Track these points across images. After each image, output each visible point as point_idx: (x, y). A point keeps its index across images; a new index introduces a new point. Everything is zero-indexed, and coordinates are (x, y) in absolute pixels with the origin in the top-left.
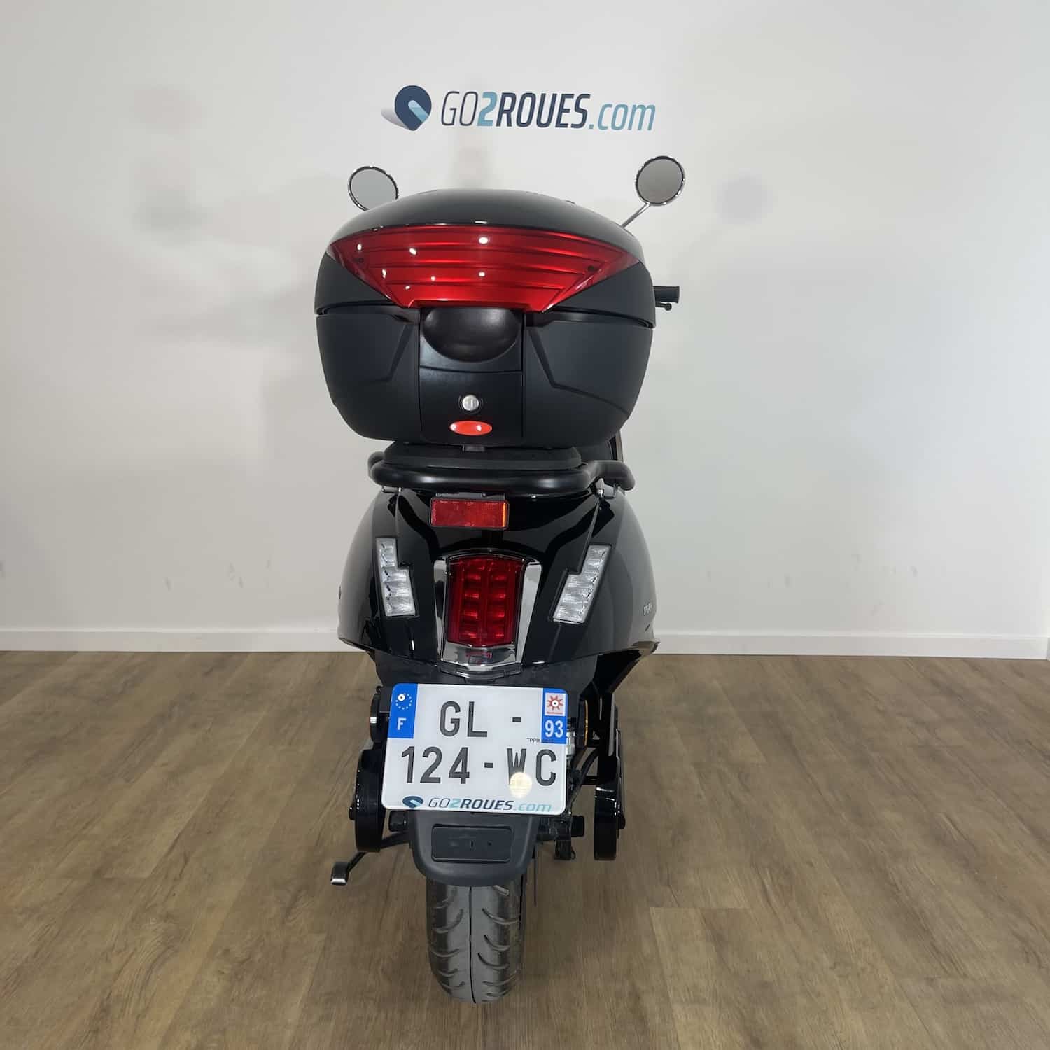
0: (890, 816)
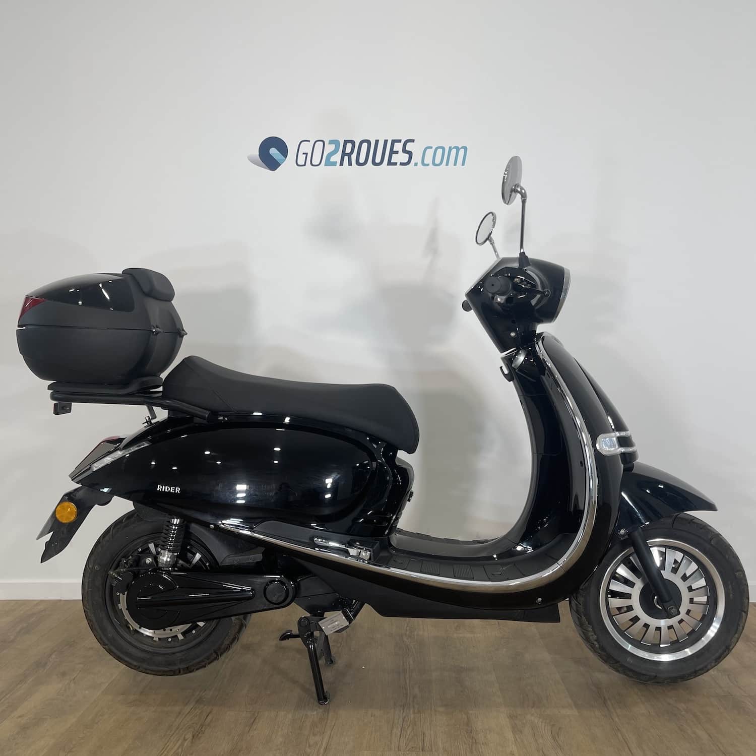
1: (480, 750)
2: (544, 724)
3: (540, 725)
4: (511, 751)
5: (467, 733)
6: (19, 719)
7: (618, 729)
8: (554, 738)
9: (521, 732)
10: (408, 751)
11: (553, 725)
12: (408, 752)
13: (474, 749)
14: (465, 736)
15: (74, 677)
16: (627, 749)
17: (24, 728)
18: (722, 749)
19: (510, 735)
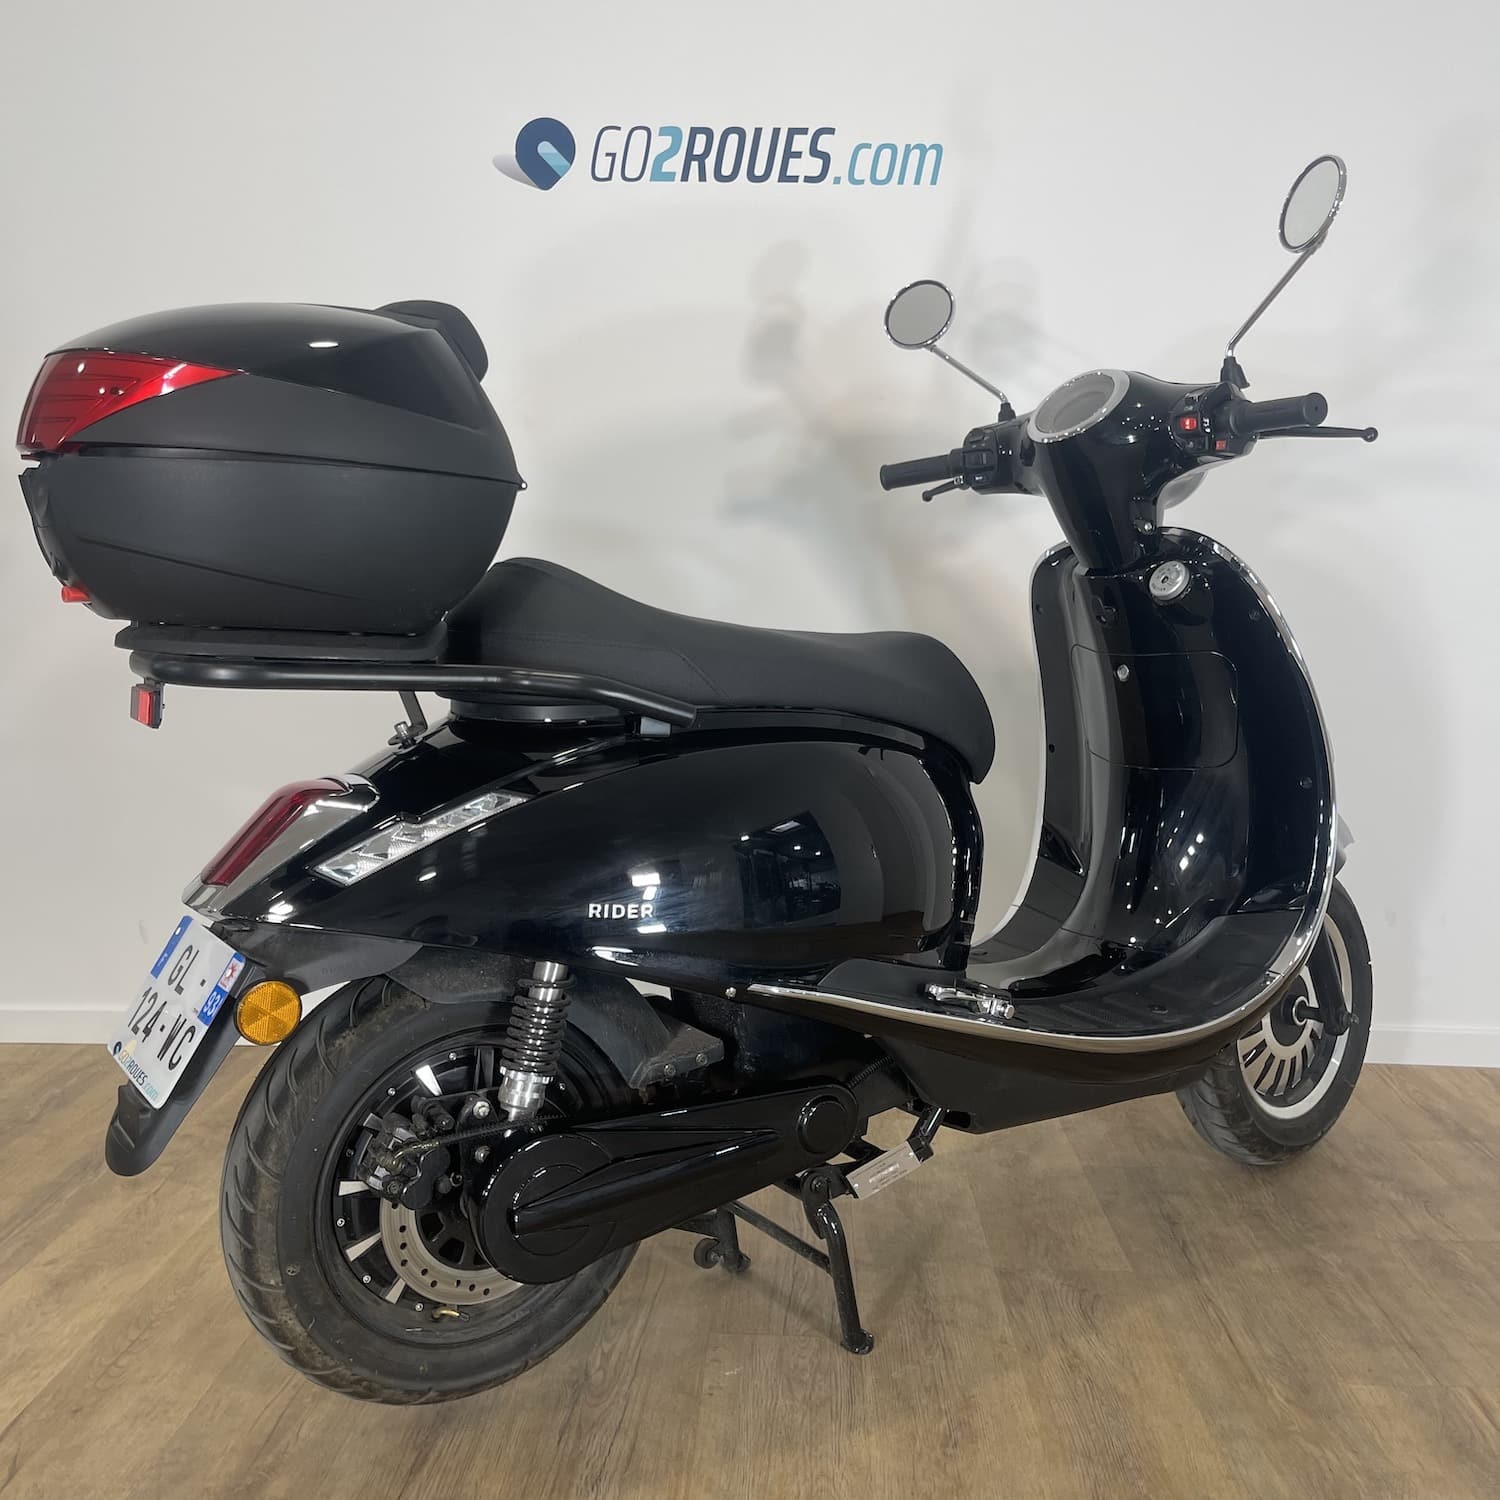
0: (1364, 1393)
1: (942, 1335)
2: (1065, 1288)
3: (1058, 1288)
4: (1002, 1337)
5: (917, 1302)
6: (50, 1267)
7: (1210, 1300)
8: (1084, 1314)
9: (1022, 1303)
10: (803, 1335)
11: (1084, 1290)
12: (802, 1338)
13: (929, 1332)
14: (913, 1308)
15: (155, 1189)
16: (1224, 1336)
17: (58, 1285)
18: (1409, 1338)
19: (999, 1306)
